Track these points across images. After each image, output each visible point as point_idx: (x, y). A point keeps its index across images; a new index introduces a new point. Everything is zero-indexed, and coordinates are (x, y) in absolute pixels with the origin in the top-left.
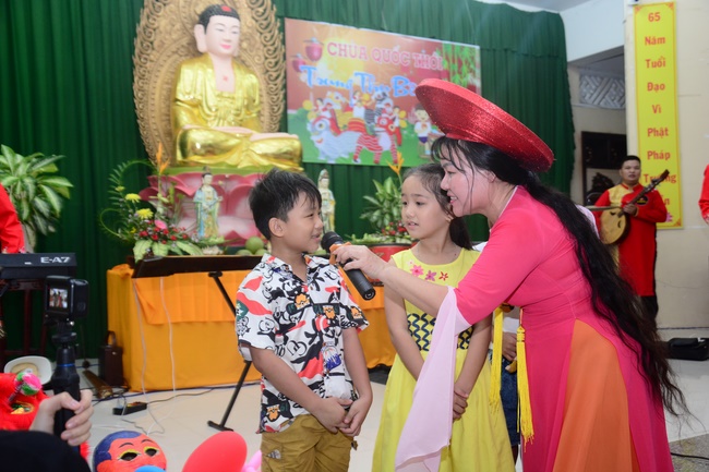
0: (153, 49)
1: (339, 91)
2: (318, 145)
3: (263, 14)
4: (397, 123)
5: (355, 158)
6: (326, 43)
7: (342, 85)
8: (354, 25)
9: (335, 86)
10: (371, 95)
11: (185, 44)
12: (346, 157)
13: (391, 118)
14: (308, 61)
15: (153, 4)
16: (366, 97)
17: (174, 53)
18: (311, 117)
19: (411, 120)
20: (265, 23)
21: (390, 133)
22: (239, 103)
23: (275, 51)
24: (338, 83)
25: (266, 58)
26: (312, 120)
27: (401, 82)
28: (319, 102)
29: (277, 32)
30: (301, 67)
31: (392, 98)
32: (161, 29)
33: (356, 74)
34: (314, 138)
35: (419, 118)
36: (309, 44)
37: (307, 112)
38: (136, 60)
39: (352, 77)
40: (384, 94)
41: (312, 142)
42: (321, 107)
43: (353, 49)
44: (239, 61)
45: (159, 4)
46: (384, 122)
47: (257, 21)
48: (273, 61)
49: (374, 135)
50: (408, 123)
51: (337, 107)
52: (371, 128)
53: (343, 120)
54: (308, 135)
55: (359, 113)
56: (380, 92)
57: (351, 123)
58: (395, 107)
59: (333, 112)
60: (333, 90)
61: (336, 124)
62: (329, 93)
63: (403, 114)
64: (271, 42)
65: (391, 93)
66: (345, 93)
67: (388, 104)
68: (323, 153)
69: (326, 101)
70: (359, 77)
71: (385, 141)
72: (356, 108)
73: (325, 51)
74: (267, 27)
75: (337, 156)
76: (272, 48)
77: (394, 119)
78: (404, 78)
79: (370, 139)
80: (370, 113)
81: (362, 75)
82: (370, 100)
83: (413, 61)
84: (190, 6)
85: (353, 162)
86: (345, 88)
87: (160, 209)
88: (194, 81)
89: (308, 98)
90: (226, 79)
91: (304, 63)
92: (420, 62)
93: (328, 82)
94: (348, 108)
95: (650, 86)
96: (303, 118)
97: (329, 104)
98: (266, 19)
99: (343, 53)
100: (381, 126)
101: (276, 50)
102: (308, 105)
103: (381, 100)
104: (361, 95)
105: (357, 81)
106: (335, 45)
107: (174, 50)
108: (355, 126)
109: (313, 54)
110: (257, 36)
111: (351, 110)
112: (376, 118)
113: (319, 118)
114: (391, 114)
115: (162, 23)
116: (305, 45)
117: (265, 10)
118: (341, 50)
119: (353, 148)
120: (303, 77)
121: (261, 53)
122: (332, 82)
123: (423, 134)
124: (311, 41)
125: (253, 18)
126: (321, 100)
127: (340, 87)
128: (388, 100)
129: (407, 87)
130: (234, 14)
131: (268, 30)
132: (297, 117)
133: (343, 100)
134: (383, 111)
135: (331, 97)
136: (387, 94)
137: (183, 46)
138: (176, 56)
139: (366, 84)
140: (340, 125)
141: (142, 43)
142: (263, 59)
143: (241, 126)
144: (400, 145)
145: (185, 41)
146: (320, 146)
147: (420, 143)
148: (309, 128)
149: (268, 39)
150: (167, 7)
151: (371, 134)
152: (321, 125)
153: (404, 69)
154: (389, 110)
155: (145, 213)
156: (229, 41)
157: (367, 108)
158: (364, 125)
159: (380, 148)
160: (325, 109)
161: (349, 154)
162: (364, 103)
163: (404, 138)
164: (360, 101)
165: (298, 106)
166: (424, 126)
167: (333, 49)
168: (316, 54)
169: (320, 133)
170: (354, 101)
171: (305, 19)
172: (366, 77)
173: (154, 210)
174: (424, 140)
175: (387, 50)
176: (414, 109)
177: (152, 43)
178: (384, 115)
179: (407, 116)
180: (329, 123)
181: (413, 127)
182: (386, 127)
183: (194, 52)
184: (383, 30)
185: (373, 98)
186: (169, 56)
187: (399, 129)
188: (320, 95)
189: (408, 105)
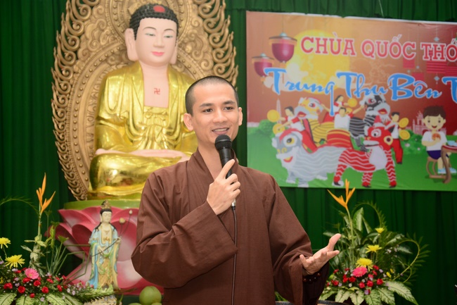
0: (77, 58)
1: (315, 97)
2: (285, 165)
3: (211, 10)
4: (395, 135)
5: (336, 181)
6: (299, 38)
7: (320, 88)
8: (337, 14)
9: (310, 91)
10: (359, 101)
11: (116, 50)
12: (325, 179)
13: (387, 128)
14: (274, 62)
15: (77, 7)
16: (352, 103)
17: (102, 62)
18: (278, 131)
19: (416, 129)
20: (213, 21)
21: (386, 147)
22: (171, 120)
23: (225, 55)
24: (313, 87)
25: (215, 63)
26: (278, 134)
27: (401, 82)
28: (288, 112)
29: (227, 31)
30: (265, 69)
31: (388, 101)
32: (88, 34)
33: (339, 75)
34: (281, 156)
35: (429, 126)
36: (277, 41)
37: (272, 124)
38: (56, 73)
39: (334, 79)
40: (378, 98)
41: (279, 161)
42: (291, 117)
43: (336, 43)
45: (84, 6)
46: (379, 134)
47: (204, 19)
48: (223, 66)
49: (363, 150)
50: (411, 134)
51: (312, 117)
52: (358, 141)
53: (319, 133)
54: (274, 152)
55: (342, 123)
56: (372, 96)
57: (329, 136)
58: (393, 114)
59: (306, 123)
60: (307, 96)
61: (312, 138)
62: (302, 100)
63: (405, 121)
64: (221, 44)
65: (388, 96)
66: (323, 99)
67: (383, 110)
68: (292, 174)
69: (297, 110)
70: (344, 78)
72: (337, 117)
73: (298, 49)
74: (216, 26)
75: (311, 178)
76: (222, 51)
77: (391, 129)
78: (408, 75)
79: (357, 156)
80: (357, 123)
81: (347, 75)
82: (358, 106)
83: (420, 53)
84: (122, 6)
85: (333, 185)
86: (323, 92)
87: (34, 256)
89: (274, 108)
90: (157, 92)
91: (270, 65)
92: (431, 53)
93: (301, 86)
94: (326, 118)
96: (267, 132)
97: (301, 113)
98: (215, 16)
99: (322, 49)
100: (373, 139)
101: (226, 52)
102: (273, 115)
103: (374, 106)
104: (346, 100)
105: (340, 83)
106: (312, 40)
107: (104, 58)
108: (336, 139)
109: (281, 53)
110: (204, 38)
111: (332, 119)
112: (366, 128)
113: (288, 131)
114: (388, 123)
115: (89, 28)
116: (271, 42)
117: (213, 6)
118: (319, 45)
119: (333, 168)
120: (268, 82)
121: (209, 57)
122: (305, 86)
123: (436, 146)
124: (280, 37)
125: (199, 15)
126: (292, 109)
127: (316, 92)
128: (383, 105)
129: (412, 88)
130: (169, 15)
131: (217, 29)
132: (259, 131)
133: (321, 107)
134: (376, 119)
135: (304, 104)
136: (382, 97)
137: (113, 53)
138: (105, 66)
139: (353, 86)
140: (316, 140)
141: (63, 53)
142: (211, 64)
143: (175, 147)
144: (399, 161)
145: (115, 48)
146: (289, 166)
147: (430, 158)
148: (275, 143)
149: (218, 39)
150: (95, 9)
151: (358, 149)
152: (290, 140)
153: (408, 64)
154: (385, 117)
155: (15, 260)
156: (161, 47)
157: (352, 116)
158: (349, 138)
159: (371, 167)
160: (296, 120)
161: (328, 175)
162: (349, 110)
163: (406, 152)
164: (344, 108)
165: (261, 117)
166: (436, 136)
167: (308, 45)
168: (285, 52)
169: (290, 149)
170: (336, 109)
171: (273, 11)
172: (353, 77)
173: (26, 256)
174: (435, 155)
175: (382, 43)
176: (420, 116)
177: (76, 52)
178: (377, 125)
179: (410, 125)
180: (301, 137)
181: (419, 138)
182: (380, 140)
183: (125, 63)
184: (379, 16)
185: (362, 103)
186: (97, 66)
187: (398, 141)
188: (290, 102)
189: (412, 110)
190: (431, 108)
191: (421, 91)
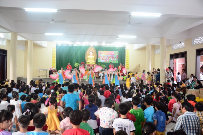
8: (105, 51)
38: (85, 56)
44: (93, 55)
53: (103, 59)
55: (105, 58)
56: (107, 56)
60: (103, 56)
71: (108, 60)
79: (106, 60)
80: (106, 58)
83: (111, 53)
85: (104, 62)
88: (89, 57)
90: (91, 57)
95: (127, 57)
105: (105, 55)
108: (105, 59)
109: (101, 53)
114: (108, 58)
115: (87, 52)
118: (104, 53)
120: (100, 55)
123: (112, 60)
130: (92, 52)
132: (99, 59)
141: (86, 54)
156: (91, 54)
163: (110, 60)
171: (100, 51)
183: (89, 55)
184: (108, 51)
188: (101, 57)
189: (110, 57)
190: (111, 57)
191: (111, 56)
